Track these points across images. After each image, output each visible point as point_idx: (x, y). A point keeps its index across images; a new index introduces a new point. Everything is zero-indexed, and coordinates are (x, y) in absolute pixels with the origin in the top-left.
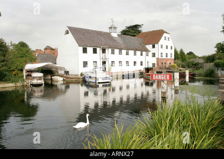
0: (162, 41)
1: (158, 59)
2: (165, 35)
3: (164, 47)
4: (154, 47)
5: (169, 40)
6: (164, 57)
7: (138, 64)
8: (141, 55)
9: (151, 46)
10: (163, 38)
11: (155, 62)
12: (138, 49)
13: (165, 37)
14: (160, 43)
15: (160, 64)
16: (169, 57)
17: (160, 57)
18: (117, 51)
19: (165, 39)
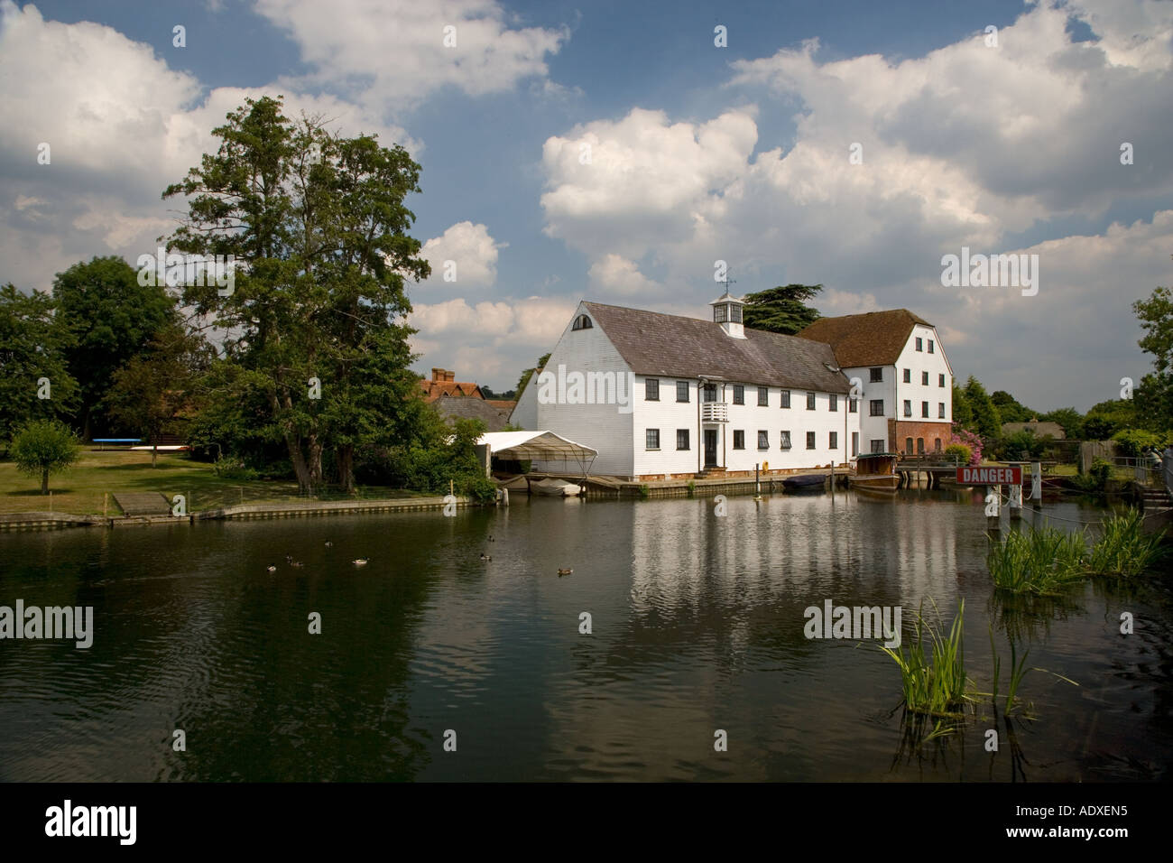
0: (909, 357)
1: (893, 423)
2: (917, 331)
3: (916, 377)
4: (876, 376)
5: (931, 351)
6: (917, 415)
7: (822, 441)
8: (833, 408)
9: (867, 372)
10: (911, 343)
11: (883, 435)
12: (821, 385)
13: (919, 341)
14: (901, 364)
15: (902, 444)
16: (933, 416)
17: (901, 417)
18: (751, 395)
19: (919, 348)
